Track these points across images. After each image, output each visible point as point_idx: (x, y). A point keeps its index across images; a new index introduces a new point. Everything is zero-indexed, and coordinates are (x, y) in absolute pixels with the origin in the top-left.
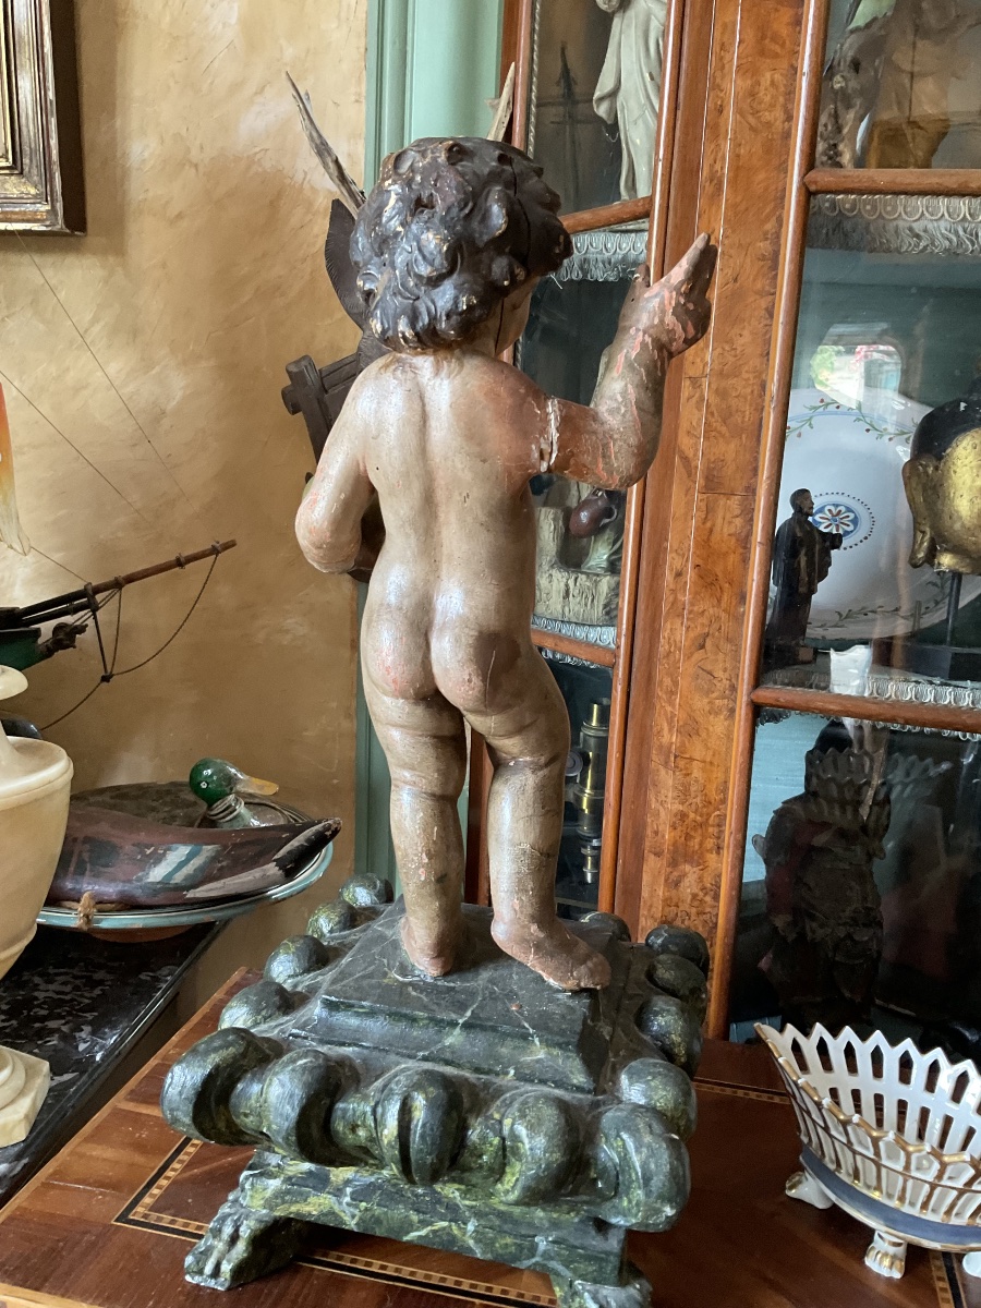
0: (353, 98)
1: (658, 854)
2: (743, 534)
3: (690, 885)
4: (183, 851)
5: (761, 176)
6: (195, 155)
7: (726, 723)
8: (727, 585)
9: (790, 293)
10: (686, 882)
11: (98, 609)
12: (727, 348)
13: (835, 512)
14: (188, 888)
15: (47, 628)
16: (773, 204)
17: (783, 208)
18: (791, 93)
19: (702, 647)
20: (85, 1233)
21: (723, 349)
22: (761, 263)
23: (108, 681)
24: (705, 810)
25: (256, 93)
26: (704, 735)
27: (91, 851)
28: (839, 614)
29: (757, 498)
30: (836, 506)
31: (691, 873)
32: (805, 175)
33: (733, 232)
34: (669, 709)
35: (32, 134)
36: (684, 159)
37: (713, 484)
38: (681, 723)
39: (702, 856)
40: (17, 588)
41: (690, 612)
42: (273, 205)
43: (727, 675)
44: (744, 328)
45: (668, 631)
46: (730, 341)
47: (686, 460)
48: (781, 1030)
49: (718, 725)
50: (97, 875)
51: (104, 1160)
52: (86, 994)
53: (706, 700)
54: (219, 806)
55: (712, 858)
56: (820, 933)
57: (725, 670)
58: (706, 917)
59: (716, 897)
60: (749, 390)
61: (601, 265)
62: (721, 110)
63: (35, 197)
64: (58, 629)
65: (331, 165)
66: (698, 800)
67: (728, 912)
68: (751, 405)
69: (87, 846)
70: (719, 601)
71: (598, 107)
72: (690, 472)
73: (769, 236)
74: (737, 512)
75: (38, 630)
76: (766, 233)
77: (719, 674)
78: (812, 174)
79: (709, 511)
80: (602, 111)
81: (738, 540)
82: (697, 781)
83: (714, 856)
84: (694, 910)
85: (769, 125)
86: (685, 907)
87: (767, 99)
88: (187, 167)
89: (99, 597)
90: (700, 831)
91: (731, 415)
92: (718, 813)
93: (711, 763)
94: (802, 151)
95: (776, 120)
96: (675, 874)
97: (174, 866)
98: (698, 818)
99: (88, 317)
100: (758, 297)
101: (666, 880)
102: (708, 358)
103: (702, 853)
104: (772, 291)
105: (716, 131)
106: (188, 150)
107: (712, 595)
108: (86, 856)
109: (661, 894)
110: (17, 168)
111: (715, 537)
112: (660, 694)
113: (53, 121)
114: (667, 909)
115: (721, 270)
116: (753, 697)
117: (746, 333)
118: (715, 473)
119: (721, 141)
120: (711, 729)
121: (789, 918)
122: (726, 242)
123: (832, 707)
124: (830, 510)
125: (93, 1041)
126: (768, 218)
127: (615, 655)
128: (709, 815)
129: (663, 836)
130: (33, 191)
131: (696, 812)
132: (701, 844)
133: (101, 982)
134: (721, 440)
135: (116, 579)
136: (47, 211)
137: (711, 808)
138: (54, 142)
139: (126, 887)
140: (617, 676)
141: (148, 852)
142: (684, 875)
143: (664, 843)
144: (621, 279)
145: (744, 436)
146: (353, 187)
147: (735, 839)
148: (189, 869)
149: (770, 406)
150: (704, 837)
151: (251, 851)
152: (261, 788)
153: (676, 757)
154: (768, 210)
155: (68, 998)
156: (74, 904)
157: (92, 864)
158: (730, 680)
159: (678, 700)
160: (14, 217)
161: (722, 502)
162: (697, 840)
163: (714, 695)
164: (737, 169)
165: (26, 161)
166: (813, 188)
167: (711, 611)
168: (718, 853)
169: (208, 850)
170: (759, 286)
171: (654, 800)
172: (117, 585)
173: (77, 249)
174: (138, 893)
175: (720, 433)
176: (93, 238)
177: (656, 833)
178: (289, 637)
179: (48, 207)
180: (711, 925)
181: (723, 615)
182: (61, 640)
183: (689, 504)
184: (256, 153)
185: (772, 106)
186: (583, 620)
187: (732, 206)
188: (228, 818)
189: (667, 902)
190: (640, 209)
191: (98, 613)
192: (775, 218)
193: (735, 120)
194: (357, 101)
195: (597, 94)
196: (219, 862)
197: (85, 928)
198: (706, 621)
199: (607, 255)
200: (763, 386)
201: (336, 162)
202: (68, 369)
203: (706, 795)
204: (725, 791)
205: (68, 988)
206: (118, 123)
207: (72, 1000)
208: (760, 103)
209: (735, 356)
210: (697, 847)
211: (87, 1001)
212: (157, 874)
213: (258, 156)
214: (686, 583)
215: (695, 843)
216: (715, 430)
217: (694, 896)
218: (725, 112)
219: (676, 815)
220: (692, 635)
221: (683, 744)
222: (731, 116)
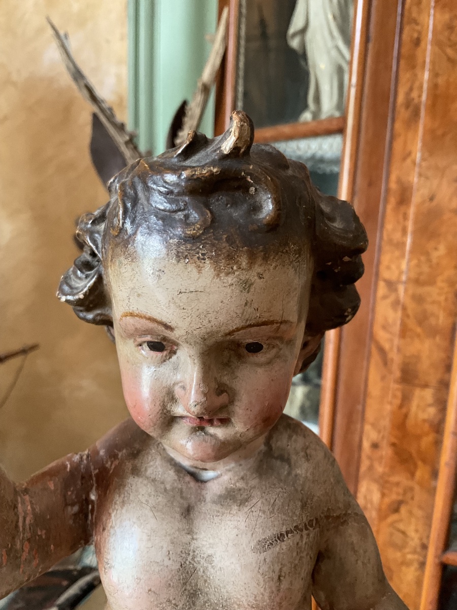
0: (118, 37)
6: (14, 77)
7: (416, 574)
8: (420, 462)
12: (423, 259)
19: (397, 511)
21: (419, 260)
29: (449, 392)
33: (430, 156)
36: (375, 84)
37: (409, 376)
43: (419, 536)
44: (439, 242)
46: (427, 254)
47: (382, 351)
49: (410, 574)
57: (417, 531)
60: (443, 298)
62: (417, 42)
65: (84, 88)
68: (444, 310)
71: (292, 41)
72: (386, 363)
74: (431, 402)
77: (411, 533)
79: (404, 398)
80: (295, 43)
91: (426, 318)
102: (404, 266)
105: (414, 61)
107: (406, 470)
111: (410, 422)
115: (418, 189)
116: (442, 558)
117: (441, 246)
118: (411, 367)
119: (418, 72)
122: (424, 164)
134: (416, 339)
145: (438, 337)
146: (102, 105)
158: (421, 540)
161: (416, 393)
163: (407, 550)
164: (435, 98)
167: (405, 483)
175: (414, 332)
181: (417, 488)
183: (385, 389)
187: (430, 131)
190: (333, 125)
193: (434, 54)
195: (292, 30)
198: (401, 491)
201: (87, 86)
209: (431, 267)
214: (382, 454)
216: (410, 330)
218: (423, 44)
220: (386, 499)
222: (428, 51)
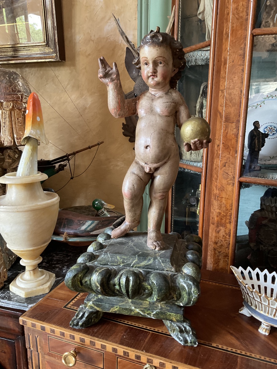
0: (134, 19)
1: (213, 224)
2: (236, 134)
3: (222, 233)
4: (89, 222)
5: (240, 32)
6: (93, 38)
7: (232, 187)
8: (232, 148)
9: (248, 65)
10: (221, 232)
11: (70, 160)
12: (231, 81)
13: (270, 128)
14: (91, 232)
15: (57, 165)
16: (243, 40)
17: (246, 41)
18: (248, 7)
19: (225, 166)
20: (56, 310)
21: (230, 81)
22: (240, 57)
23: (72, 179)
24: (226, 212)
25: (108, 20)
26: (226, 190)
27: (67, 222)
28: (270, 157)
29: (240, 123)
30: (271, 126)
31: (222, 229)
32: (252, 31)
33: (232, 48)
34: (216, 184)
35: (51, 35)
36: (219, 29)
37: (227, 120)
38: (219, 187)
39: (225, 225)
40: (51, 155)
41: (221, 156)
42: (113, 50)
43: (232, 174)
44: (235, 75)
45: (216, 162)
46: (232, 79)
47: (220, 113)
48: (238, 268)
49: (230, 188)
50: (68, 228)
51: (62, 293)
52: (66, 259)
53: (226, 181)
54: (100, 211)
55: (228, 225)
56: (264, 248)
57: (231, 172)
58: (227, 241)
59: (230, 236)
60: (237, 93)
61: (200, 60)
62: (228, 14)
63: (52, 52)
64: (60, 165)
65: (125, 38)
66: (224, 209)
67: (233, 240)
68: (238, 97)
69: (66, 221)
70: (230, 153)
71: (199, 16)
72: (221, 117)
73: (242, 49)
74: (234, 127)
75: (55, 166)
76: (242, 47)
78: (254, 30)
79: (226, 127)
81: (235, 135)
82: (224, 204)
83: (229, 224)
84: (223, 240)
85: (242, 17)
86: (221, 239)
87: (241, 10)
88: (91, 41)
89: (70, 157)
90: (225, 217)
91: (232, 100)
92: (230, 212)
93: (228, 199)
94: (251, 24)
95: (244, 15)
96: (218, 229)
97: (87, 226)
98: (224, 214)
99: (66, 83)
100: (239, 66)
101: (216, 231)
102: (226, 84)
103: (225, 223)
104: (243, 64)
105: (227, 20)
106: (91, 37)
107: (227, 151)
108: (66, 223)
109: (214, 235)
110: (47, 45)
111: (228, 135)
112: (213, 179)
113: (56, 32)
114: (216, 239)
115: (229, 59)
116: (239, 180)
117: (236, 77)
118: (228, 117)
119: (228, 23)
120: (228, 189)
121: (255, 244)
122: (230, 51)
123: (262, 182)
124: (269, 128)
125: (67, 270)
126: (242, 44)
127: (202, 169)
128: (227, 213)
129: (215, 219)
130: (52, 51)
131: (224, 212)
132: (225, 221)
133: (70, 256)
134: (230, 107)
135: (74, 152)
136: (55, 56)
137: (228, 211)
138: (56, 37)
139: (76, 231)
140: (203, 175)
141: (81, 222)
142: (220, 230)
143: (215, 221)
144: (206, 64)
145: (236, 106)
146: (131, 43)
147: (235, 220)
148: (91, 227)
149: (243, 97)
150: (226, 219)
151: (106, 223)
152: (110, 207)
153: (218, 197)
154: (242, 41)
155: (61, 259)
156: (63, 235)
157: (67, 225)
158: (233, 175)
159: (218, 181)
160: (48, 58)
161: (230, 125)
162: (224, 220)
163: (229, 179)
164: (233, 31)
165: (50, 43)
166: (254, 34)
167: (227, 156)
168: (230, 224)
169: (96, 222)
170: (240, 63)
171: (212, 209)
172: (74, 154)
173: (63, 65)
174: (78, 232)
175: (229, 105)
176: (67, 62)
177: (213, 218)
178: (119, 167)
179: (55, 55)
180: (228, 244)
181: (231, 157)
182: (60, 168)
183: (221, 126)
184: (108, 36)
185: (243, 12)
186: (196, 160)
187: (231, 41)
188: (102, 215)
189: (216, 237)
190: (208, 44)
191: (69, 161)
192: (244, 44)
193: (232, 17)
194: (135, 20)
195: (199, 12)
196: (99, 225)
197: (65, 241)
198: (226, 159)
199: (202, 57)
200: (241, 91)
201: (126, 37)
202: (62, 98)
203: (226, 207)
204: (232, 206)
205: (62, 257)
206: (73, 31)
207: (62, 260)
208: (239, 11)
209: (233, 83)
210: (224, 222)
211: (66, 260)
212: (83, 228)
213: (109, 37)
214: (220, 148)
215: (223, 221)
216: (228, 104)
217: (223, 236)
218: (229, 15)
219: (218, 213)
220: (222, 163)
221: (220, 193)
222: (231, 15)
